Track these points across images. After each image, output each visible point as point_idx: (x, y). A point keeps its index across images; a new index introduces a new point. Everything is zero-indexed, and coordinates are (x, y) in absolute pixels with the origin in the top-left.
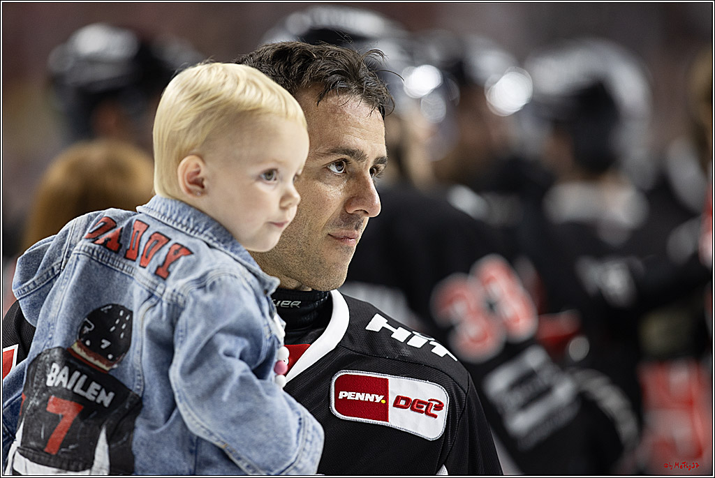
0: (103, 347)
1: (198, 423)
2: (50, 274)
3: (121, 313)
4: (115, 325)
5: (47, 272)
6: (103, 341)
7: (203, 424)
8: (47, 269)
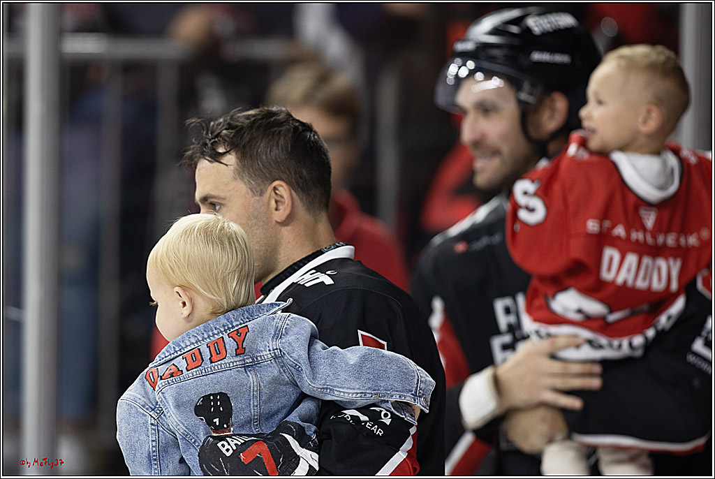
0: (217, 424)
1: (353, 393)
2: (154, 427)
3: (212, 398)
4: (212, 406)
5: (152, 429)
6: (214, 421)
7: (355, 391)
8: (150, 428)
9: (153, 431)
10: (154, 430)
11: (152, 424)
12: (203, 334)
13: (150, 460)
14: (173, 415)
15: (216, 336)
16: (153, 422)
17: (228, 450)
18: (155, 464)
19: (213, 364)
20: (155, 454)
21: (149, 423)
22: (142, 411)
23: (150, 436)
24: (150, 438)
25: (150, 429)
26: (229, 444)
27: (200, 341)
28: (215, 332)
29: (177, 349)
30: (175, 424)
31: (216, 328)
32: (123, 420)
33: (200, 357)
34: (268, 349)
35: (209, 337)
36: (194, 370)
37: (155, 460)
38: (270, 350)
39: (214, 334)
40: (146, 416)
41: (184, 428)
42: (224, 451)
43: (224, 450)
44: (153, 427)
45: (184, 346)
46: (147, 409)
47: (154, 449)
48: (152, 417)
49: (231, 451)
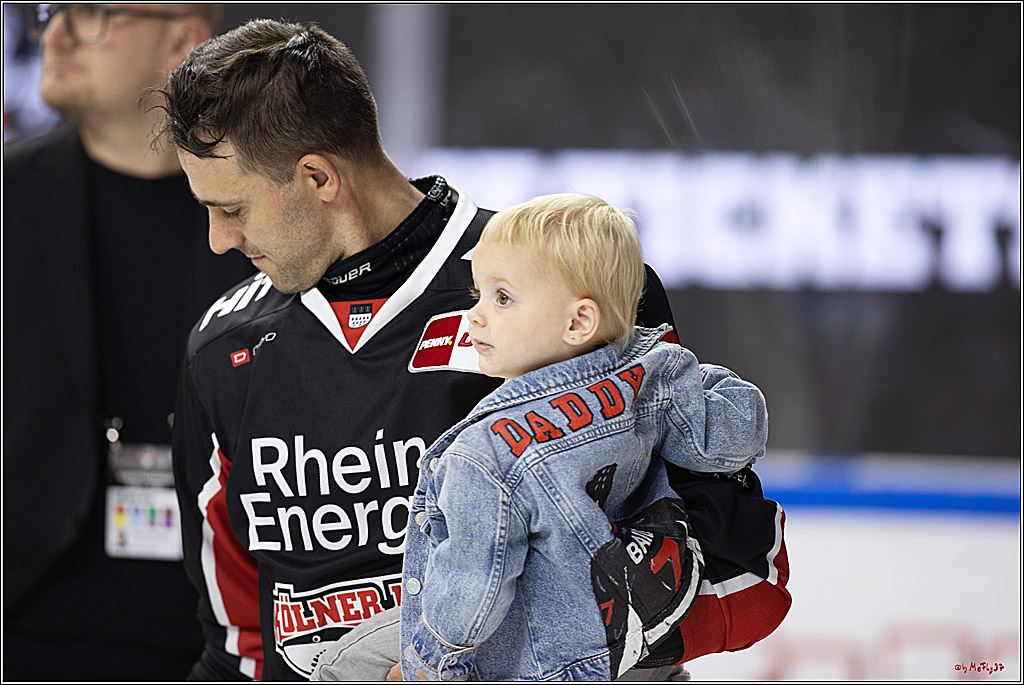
3: (603, 472)
4: (598, 483)
5: (503, 510)
8: (500, 508)
9: (504, 514)
10: (506, 511)
11: (504, 503)
12: (575, 373)
13: (492, 556)
14: (566, 499)
15: (592, 379)
16: (505, 499)
17: (637, 555)
18: (498, 563)
19: (609, 422)
20: (501, 548)
21: (501, 500)
22: (491, 481)
23: (499, 520)
24: (499, 524)
25: (500, 510)
26: (639, 547)
27: (569, 383)
28: (592, 373)
29: (533, 390)
30: (568, 512)
31: (594, 368)
32: (458, 487)
33: (584, 410)
34: (656, 398)
35: (583, 378)
36: (584, 430)
37: (499, 557)
38: (658, 400)
39: (589, 376)
40: (495, 488)
41: (580, 519)
42: (633, 557)
43: (632, 555)
44: (505, 508)
45: (545, 387)
46: (497, 478)
47: (502, 541)
48: (504, 491)
49: (641, 557)
